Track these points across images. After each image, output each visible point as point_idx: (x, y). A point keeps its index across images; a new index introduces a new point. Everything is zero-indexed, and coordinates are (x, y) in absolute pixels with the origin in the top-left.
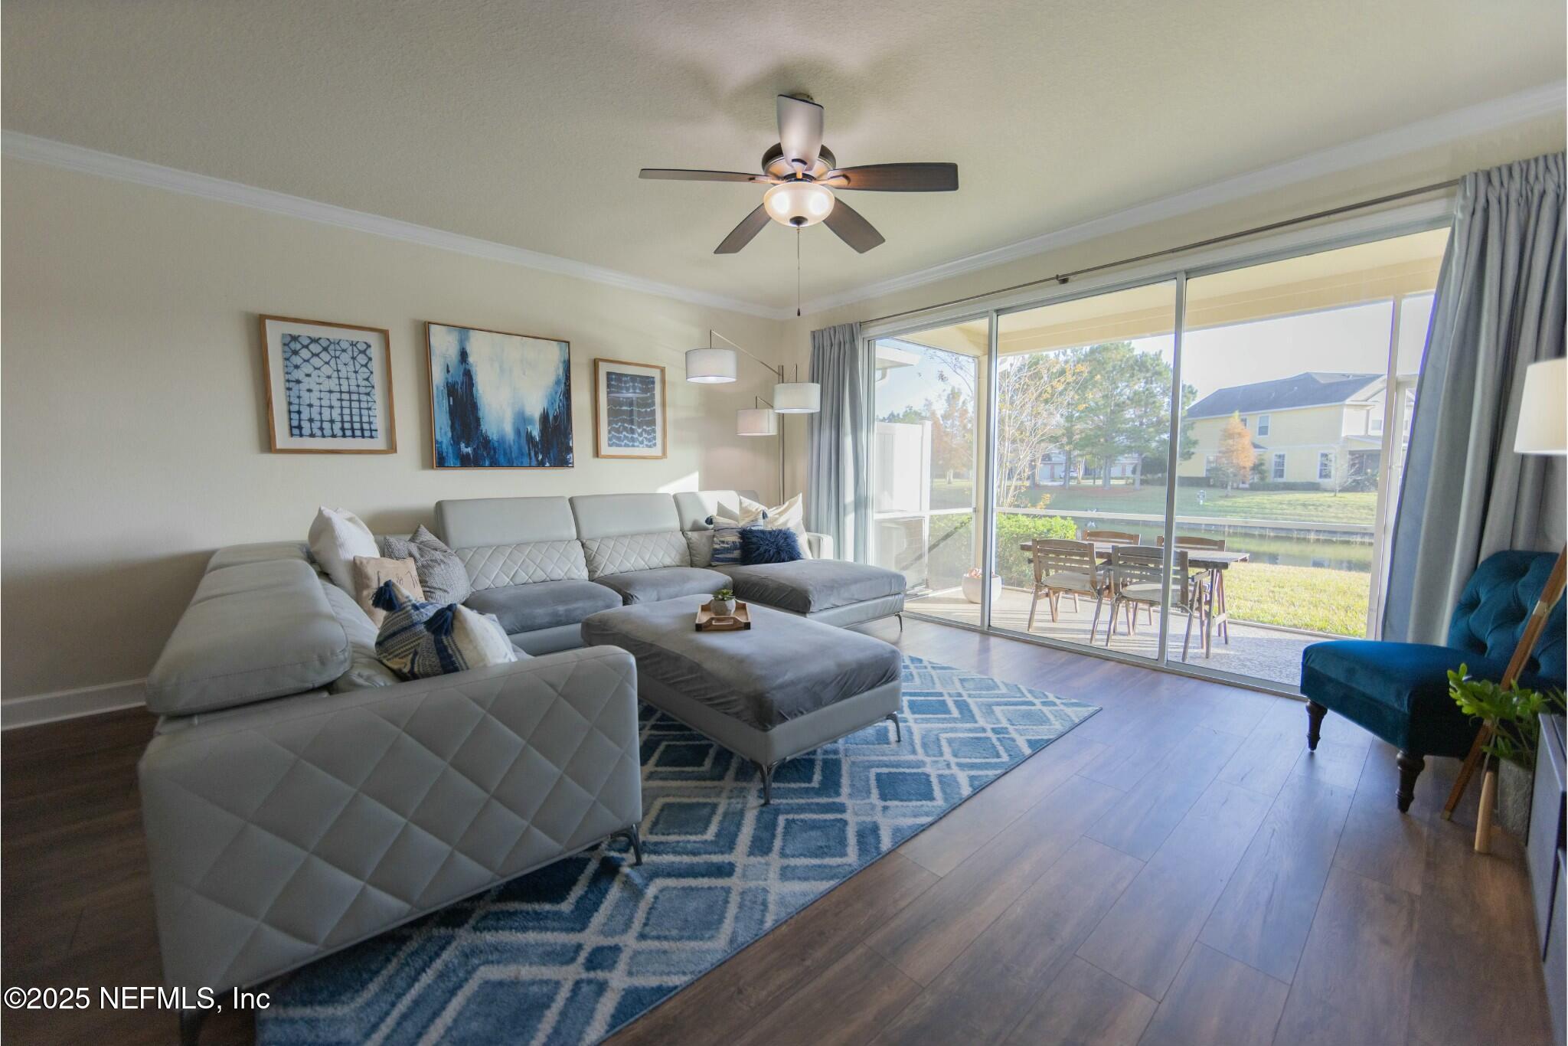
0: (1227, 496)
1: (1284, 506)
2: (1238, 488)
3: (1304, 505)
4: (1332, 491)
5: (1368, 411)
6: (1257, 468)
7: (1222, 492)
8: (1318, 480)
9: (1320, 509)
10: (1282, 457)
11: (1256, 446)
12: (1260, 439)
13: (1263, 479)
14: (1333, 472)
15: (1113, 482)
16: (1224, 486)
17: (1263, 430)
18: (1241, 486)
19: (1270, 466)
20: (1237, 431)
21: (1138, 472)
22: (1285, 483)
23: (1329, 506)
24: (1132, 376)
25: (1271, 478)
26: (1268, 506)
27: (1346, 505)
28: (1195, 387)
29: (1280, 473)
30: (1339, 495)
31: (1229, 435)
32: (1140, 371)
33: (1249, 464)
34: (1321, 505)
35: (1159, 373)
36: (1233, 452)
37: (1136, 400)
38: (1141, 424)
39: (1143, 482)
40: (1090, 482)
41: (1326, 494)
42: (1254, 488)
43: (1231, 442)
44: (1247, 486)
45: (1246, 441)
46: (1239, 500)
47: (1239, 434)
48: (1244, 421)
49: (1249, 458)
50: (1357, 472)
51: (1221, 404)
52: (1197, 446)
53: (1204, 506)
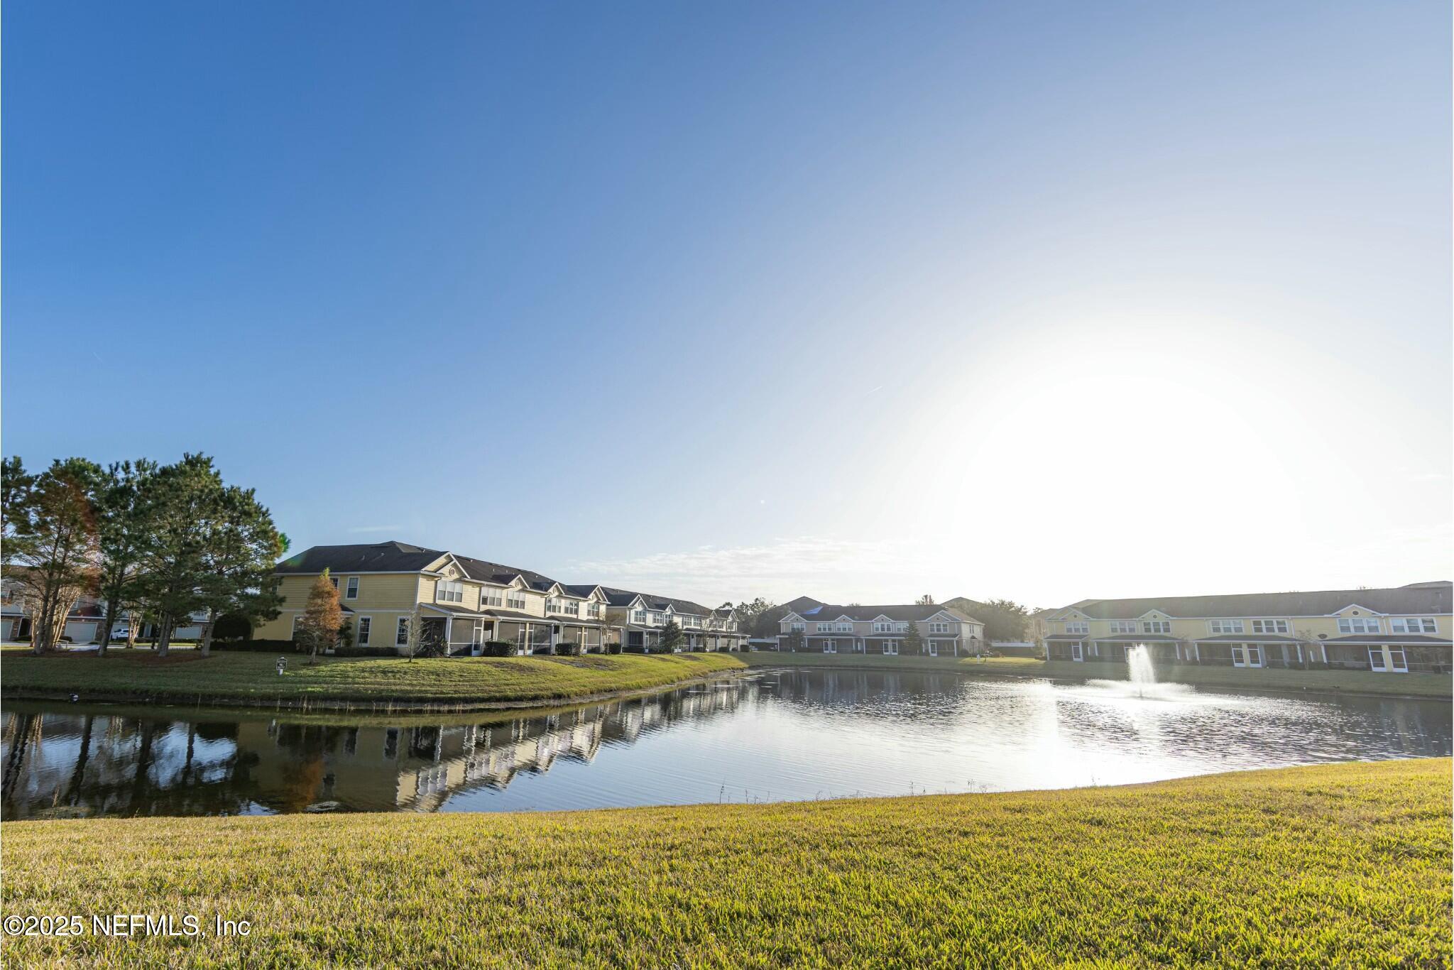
0: (310, 664)
1: (367, 674)
2: (324, 654)
3: (384, 672)
4: (408, 656)
5: (436, 582)
6: (344, 631)
7: (301, 659)
8: (396, 645)
9: (398, 676)
10: (366, 621)
11: (344, 608)
12: (349, 601)
13: (348, 644)
14: (409, 638)
15: (172, 646)
16: (308, 651)
17: (352, 592)
18: (328, 651)
19: (356, 631)
20: (327, 589)
21: (209, 634)
22: (367, 649)
23: (405, 673)
24: (215, 511)
25: (357, 644)
26: (351, 674)
27: (418, 671)
28: (289, 536)
29: (364, 638)
30: (413, 660)
31: (318, 593)
32: (225, 507)
33: (336, 627)
34: (399, 672)
35: (248, 514)
36: (320, 612)
37: (215, 542)
38: (221, 572)
39: (214, 647)
40: (147, 646)
41: (403, 660)
42: (340, 654)
43: (319, 601)
44: (332, 651)
45: (335, 601)
46: (322, 667)
47: (328, 593)
48: (335, 581)
49: (336, 620)
50: (427, 639)
51: (317, 560)
52: (284, 604)
53: (283, 676)
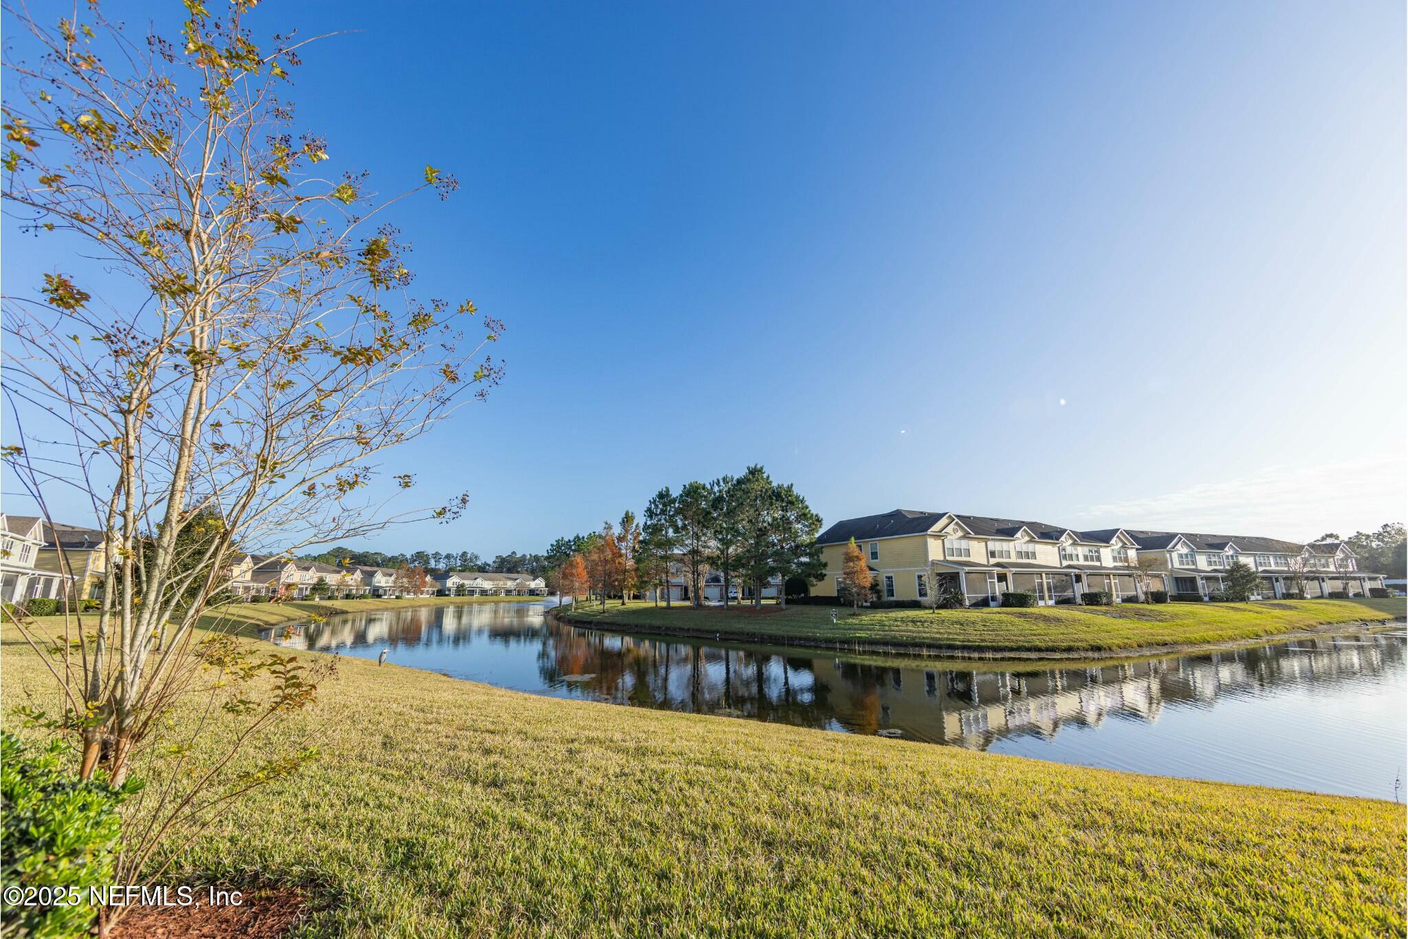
0: (854, 615)
1: (899, 623)
2: (862, 607)
3: (913, 622)
4: (931, 608)
5: (943, 540)
6: (874, 587)
7: (847, 611)
8: (919, 598)
9: (926, 625)
10: (890, 578)
11: (871, 569)
12: (873, 563)
13: (879, 597)
14: (929, 592)
15: (763, 602)
16: (850, 604)
17: (874, 555)
18: (865, 604)
19: (883, 586)
20: (856, 554)
21: (783, 593)
22: (895, 601)
23: (932, 623)
24: (771, 504)
25: (885, 598)
26: (887, 623)
27: (943, 621)
28: (821, 516)
29: (891, 593)
30: (936, 611)
31: (849, 558)
32: (777, 500)
33: (868, 585)
34: (925, 621)
35: (791, 503)
36: (854, 573)
37: (775, 526)
38: (782, 547)
39: (788, 602)
40: (748, 602)
41: (927, 611)
42: (875, 606)
43: (851, 564)
44: (868, 604)
45: (863, 563)
46: (864, 617)
47: (857, 557)
48: (860, 547)
49: (867, 579)
50: (944, 592)
51: (842, 532)
52: (827, 568)
53: (837, 624)
